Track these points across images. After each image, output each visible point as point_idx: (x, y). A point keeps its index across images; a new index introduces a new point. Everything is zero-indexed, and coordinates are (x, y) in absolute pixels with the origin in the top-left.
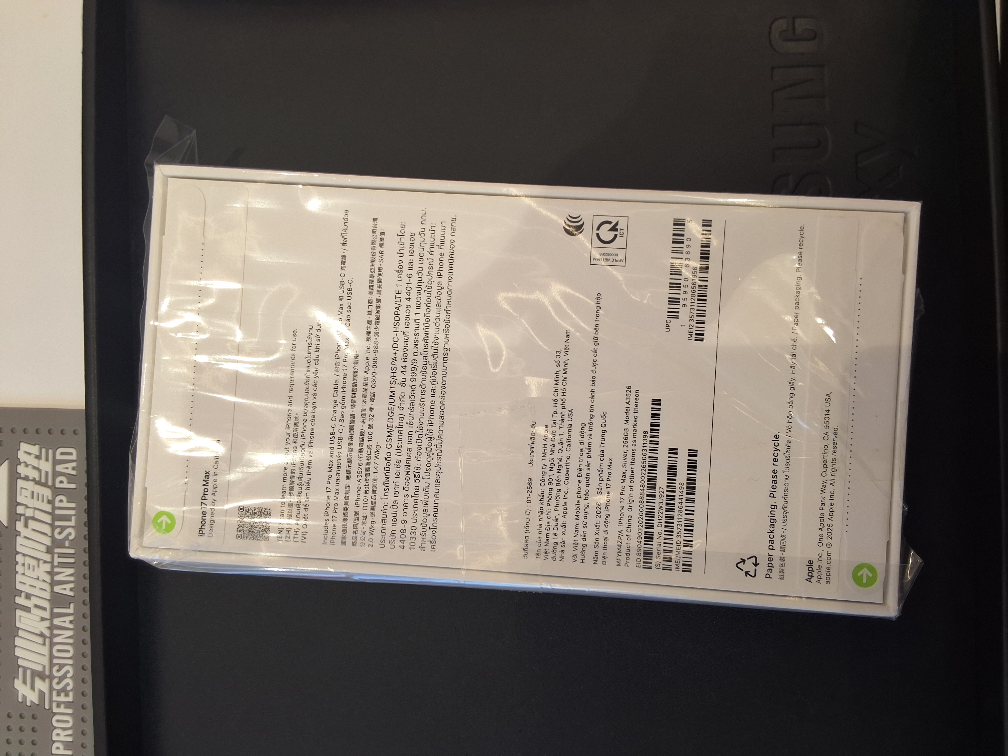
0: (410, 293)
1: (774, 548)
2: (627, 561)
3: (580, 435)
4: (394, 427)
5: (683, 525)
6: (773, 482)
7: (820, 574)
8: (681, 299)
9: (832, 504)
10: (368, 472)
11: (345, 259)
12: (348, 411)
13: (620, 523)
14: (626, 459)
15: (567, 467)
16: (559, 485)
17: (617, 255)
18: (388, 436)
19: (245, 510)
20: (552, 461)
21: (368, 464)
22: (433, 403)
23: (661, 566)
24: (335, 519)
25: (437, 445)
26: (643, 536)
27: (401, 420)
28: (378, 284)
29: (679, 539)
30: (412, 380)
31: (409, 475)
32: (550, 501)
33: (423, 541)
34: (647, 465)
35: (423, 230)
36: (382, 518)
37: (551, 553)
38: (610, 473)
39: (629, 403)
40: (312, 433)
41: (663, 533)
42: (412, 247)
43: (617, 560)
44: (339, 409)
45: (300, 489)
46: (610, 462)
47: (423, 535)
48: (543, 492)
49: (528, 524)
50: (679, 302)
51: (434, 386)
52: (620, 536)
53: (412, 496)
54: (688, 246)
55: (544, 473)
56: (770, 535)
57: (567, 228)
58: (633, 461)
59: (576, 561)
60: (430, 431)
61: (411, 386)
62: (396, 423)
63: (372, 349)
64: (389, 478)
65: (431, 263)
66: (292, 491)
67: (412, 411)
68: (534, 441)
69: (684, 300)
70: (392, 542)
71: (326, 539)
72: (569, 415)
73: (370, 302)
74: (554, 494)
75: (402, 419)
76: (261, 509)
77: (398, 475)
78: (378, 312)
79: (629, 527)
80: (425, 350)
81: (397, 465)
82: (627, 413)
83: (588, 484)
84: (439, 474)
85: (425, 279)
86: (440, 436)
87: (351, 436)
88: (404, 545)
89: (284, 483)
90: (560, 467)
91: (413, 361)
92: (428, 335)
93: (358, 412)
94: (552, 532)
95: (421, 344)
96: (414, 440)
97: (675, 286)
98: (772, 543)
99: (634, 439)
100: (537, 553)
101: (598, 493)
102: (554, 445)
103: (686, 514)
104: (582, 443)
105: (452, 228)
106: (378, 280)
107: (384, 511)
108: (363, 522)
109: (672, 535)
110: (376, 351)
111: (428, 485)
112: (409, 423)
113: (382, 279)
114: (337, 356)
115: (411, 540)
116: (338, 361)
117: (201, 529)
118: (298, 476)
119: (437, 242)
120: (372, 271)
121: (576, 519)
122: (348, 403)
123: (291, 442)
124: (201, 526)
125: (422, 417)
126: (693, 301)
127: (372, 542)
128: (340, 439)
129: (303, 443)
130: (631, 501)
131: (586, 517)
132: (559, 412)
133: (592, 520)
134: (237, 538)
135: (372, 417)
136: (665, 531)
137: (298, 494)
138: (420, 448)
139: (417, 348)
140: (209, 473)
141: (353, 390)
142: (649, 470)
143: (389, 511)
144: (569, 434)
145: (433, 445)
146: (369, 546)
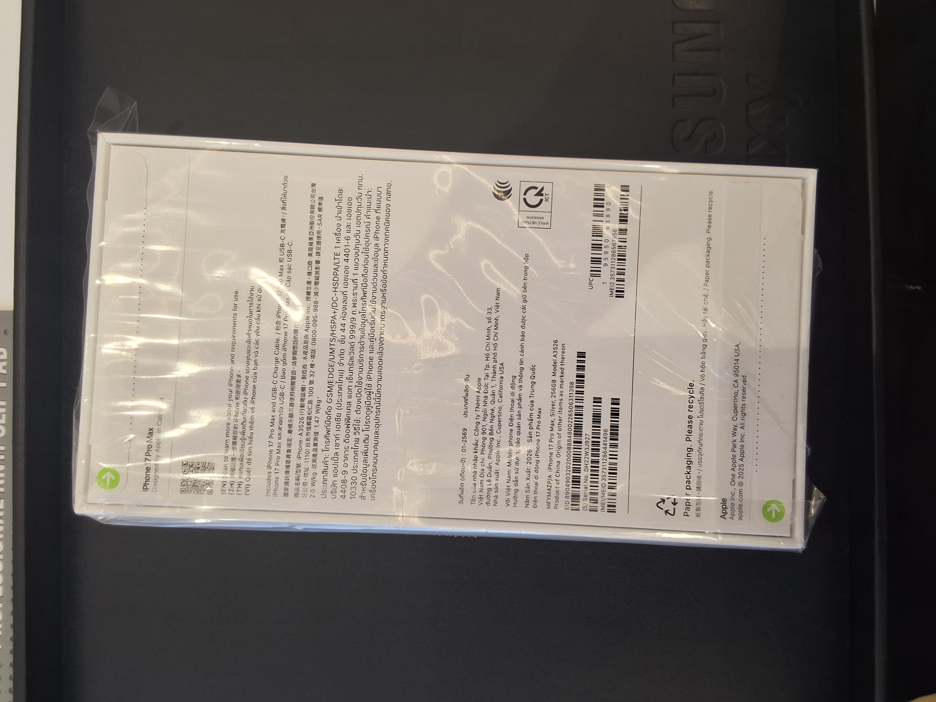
0: (348, 255)
1: (691, 488)
2: (557, 504)
3: (511, 387)
4: (334, 382)
5: (608, 468)
6: (689, 427)
7: (733, 510)
8: (603, 259)
9: (742, 446)
10: (309, 426)
11: (285, 223)
12: (289, 367)
13: (550, 468)
14: (554, 408)
15: (500, 417)
16: (492, 434)
17: (543, 218)
18: (328, 391)
19: (188, 465)
20: (485, 412)
21: (309, 418)
22: (371, 359)
23: (588, 508)
24: (278, 472)
25: (375, 399)
26: (571, 480)
27: (341, 376)
28: (317, 246)
29: (604, 482)
30: (351, 337)
31: (349, 427)
32: (483, 449)
33: (363, 490)
34: (574, 414)
35: (360, 195)
36: (323, 470)
37: (485, 498)
38: (539, 422)
39: (556, 356)
40: (254, 390)
41: (590, 476)
42: (349, 211)
43: (547, 503)
44: (280, 366)
45: (243, 443)
46: (539, 412)
47: (363, 485)
48: (477, 441)
49: (463, 471)
50: (601, 261)
51: (372, 343)
52: (549, 480)
53: (352, 448)
54: (608, 210)
55: (477, 423)
56: (687, 476)
57: (497, 193)
58: (561, 411)
59: (509, 505)
60: (370, 385)
61: (350, 343)
62: (336, 378)
63: (312, 308)
64: (329, 431)
65: (368, 226)
66: (235, 446)
67: (351, 367)
68: (468, 393)
69: (605, 260)
70: (333, 492)
71: (268, 491)
72: (501, 368)
73: (310, 263)
74: (487, 443)
75: (342, 374)
76: (204, 463)
77: (338, 428)
78: (317, 273)
79: (558, 472)
80: (363, 309)
81: (338, 419)
82: (555, 365)
83: (519, 433)
84: (378, 426)
85: (363, 241)
86: (378, 391)
87: (292, 391)
88: (346, 494)
89: (227, 438)
90: (492, 417)
91: (352, 320)
92: (366, 295)
93: (299, 369)
94: (486, 478)
95: (359, 303)
96: (354, 395)
97: (596, 247)
98: (689, 484)
99: (562, 389)
100: (472, 499)
101: (529, 441)
102: (486, 397)
103: (610, 458)
104: (513, 394)
105: (387, 193)
106: (317, 242)
107: (325, 463)
108: (305, 474)
109: (598, 478)
110: (316, 310)
111: (367, 436)
112: (348, 378)
113: (321, 242)
114: (278, 315)
115: (351, 490)
116: (279, 320)
117: (145, 484)
118: (241, 431)
119: (374, 206)
120: (311, 233)
121: (508, 466)
122: (289, 360)
123: (233, 398)
124: (146, 481)
125: (361, 372)
126: (613, 260)
127: (313, 493)
128: (282, 394)
129: (246, 399)
130: (559, 448)
131: (517, 464)
132: (491, 365)
133: (523, 466)
134: (181, 492)
135: (313, 374)
136: (591, 475)
137: (241, 449)
138: (359, 402)
139: (356, 307)
140: (153, 430)
141: (294, 348)
142: (575, 418)
143: (331, 463)
144: (500, 386)
145: (372, 399)
146: (311, 496)
